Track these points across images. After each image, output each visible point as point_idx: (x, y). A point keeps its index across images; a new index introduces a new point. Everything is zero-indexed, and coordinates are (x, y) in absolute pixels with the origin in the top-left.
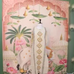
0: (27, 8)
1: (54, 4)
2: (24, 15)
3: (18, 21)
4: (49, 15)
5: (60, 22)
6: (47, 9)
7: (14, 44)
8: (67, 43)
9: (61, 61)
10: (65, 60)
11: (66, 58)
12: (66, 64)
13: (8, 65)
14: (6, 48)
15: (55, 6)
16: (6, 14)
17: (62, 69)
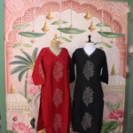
0: (48, 18)
1: (98, 9)
2: (43, 29)
3: (32, 41)
4: (89, 28)
5: (111, 42)
6: (86, 17)
7: (26, 82)
8: (124, 80)
9: (112, 114)
10: (120, 112)
11: (122, 108)
12: (121, 120)
13: (14, 119)
14: (11, 90)
15: (100, 11)
16: (11, 29)
17: (114, 128)
